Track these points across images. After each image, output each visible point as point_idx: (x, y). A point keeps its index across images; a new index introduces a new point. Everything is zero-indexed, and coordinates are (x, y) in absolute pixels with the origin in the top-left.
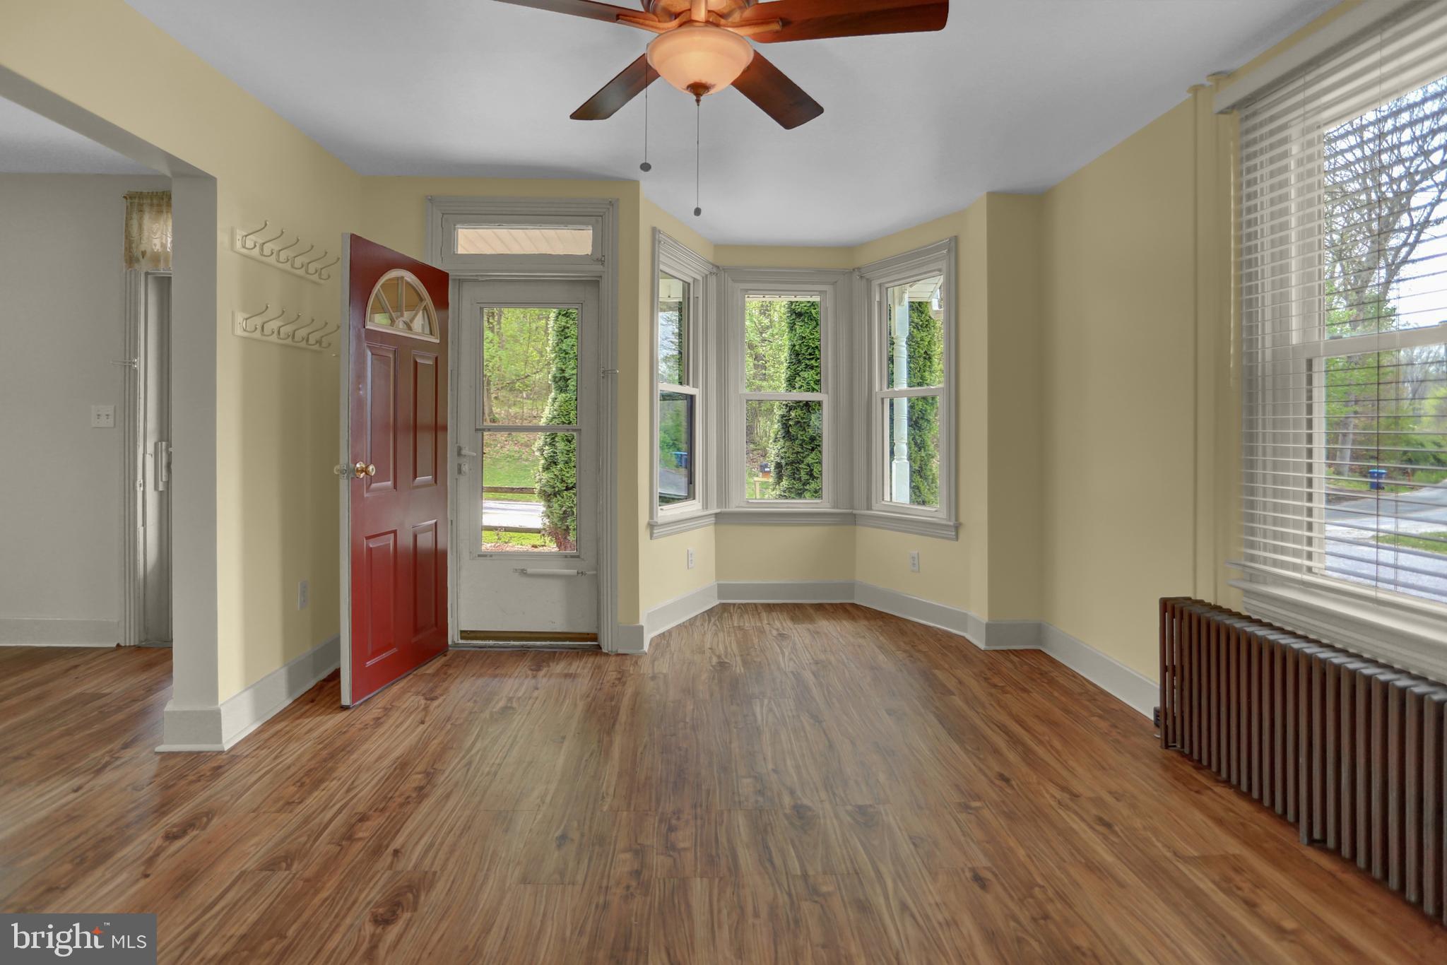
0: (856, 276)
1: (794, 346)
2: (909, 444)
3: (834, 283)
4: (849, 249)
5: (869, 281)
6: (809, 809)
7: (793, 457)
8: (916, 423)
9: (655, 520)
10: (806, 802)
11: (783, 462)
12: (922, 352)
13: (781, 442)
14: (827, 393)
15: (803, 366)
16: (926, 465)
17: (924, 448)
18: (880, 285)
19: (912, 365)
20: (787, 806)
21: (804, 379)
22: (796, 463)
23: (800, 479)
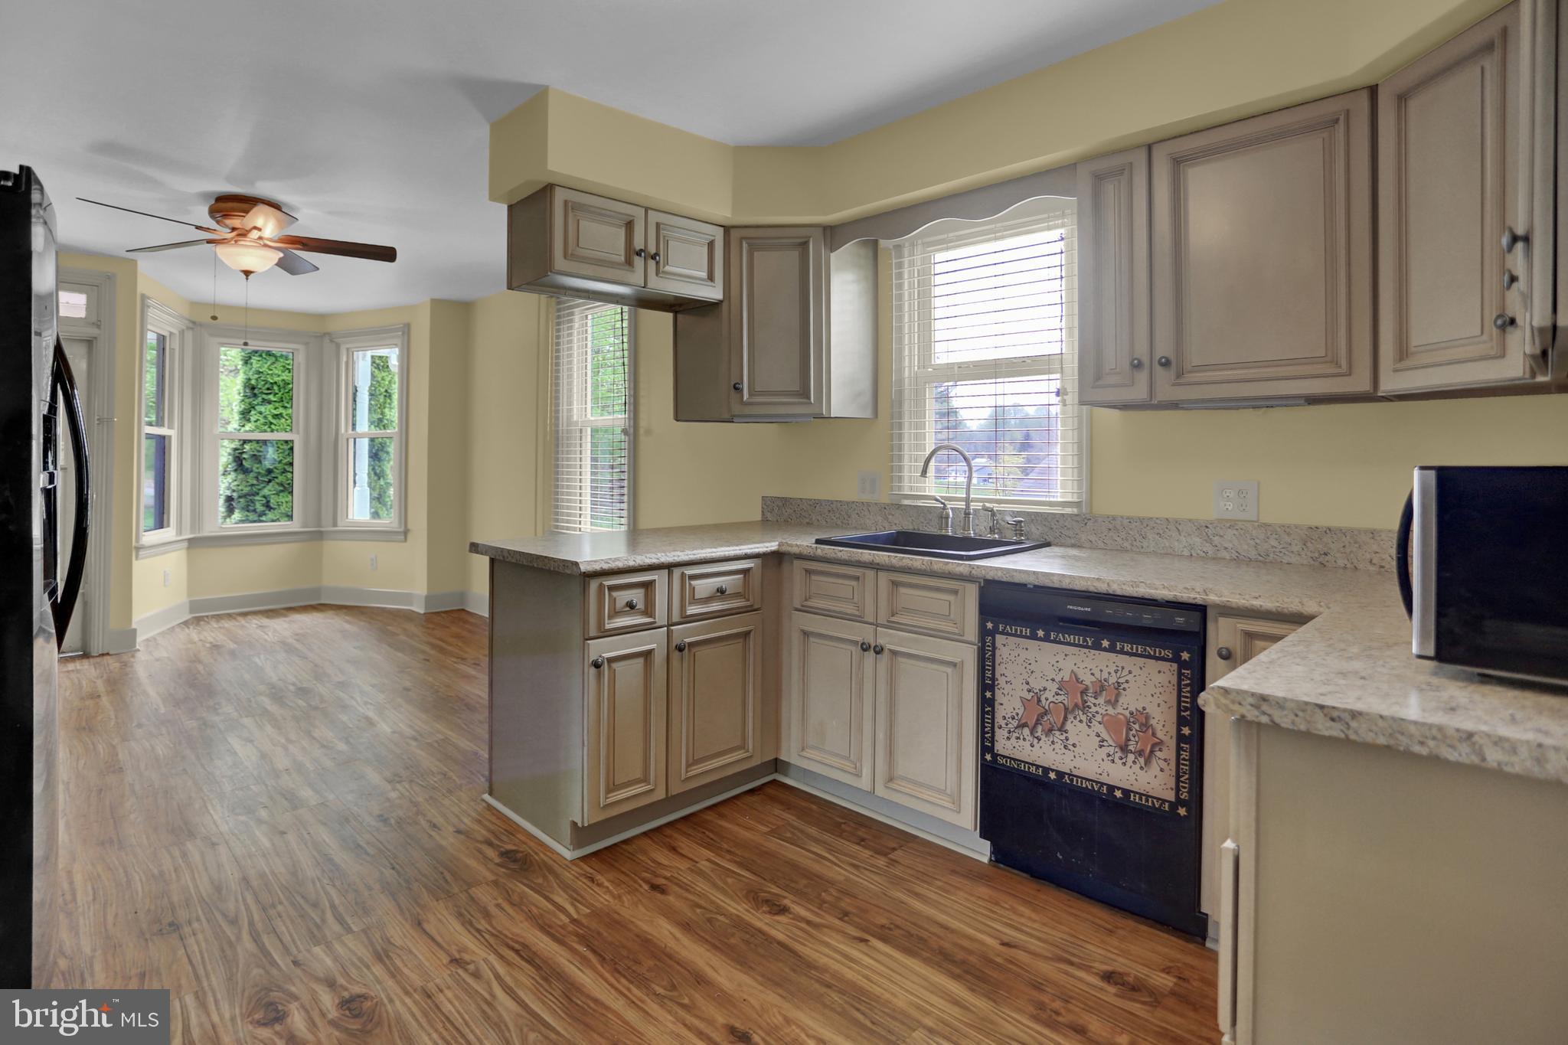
0: (326, 340)
1: (250, 379)
2: (369, 474)
3: (306, 344)
4: (321, 317)
5: (338, 346)
7: (246, 490)
8: (376, 455)
9: (141, 543)
11: (235, 495)
12: (383, 390)
13: (233, 475)
14: (298, 433)
15: (260, 399)
16: (385, 492)
17: (383, 477)
18: (348, 349)
19: (373, 403)
21: (261, 413)
22: (250, 495)
23: (255, 511)
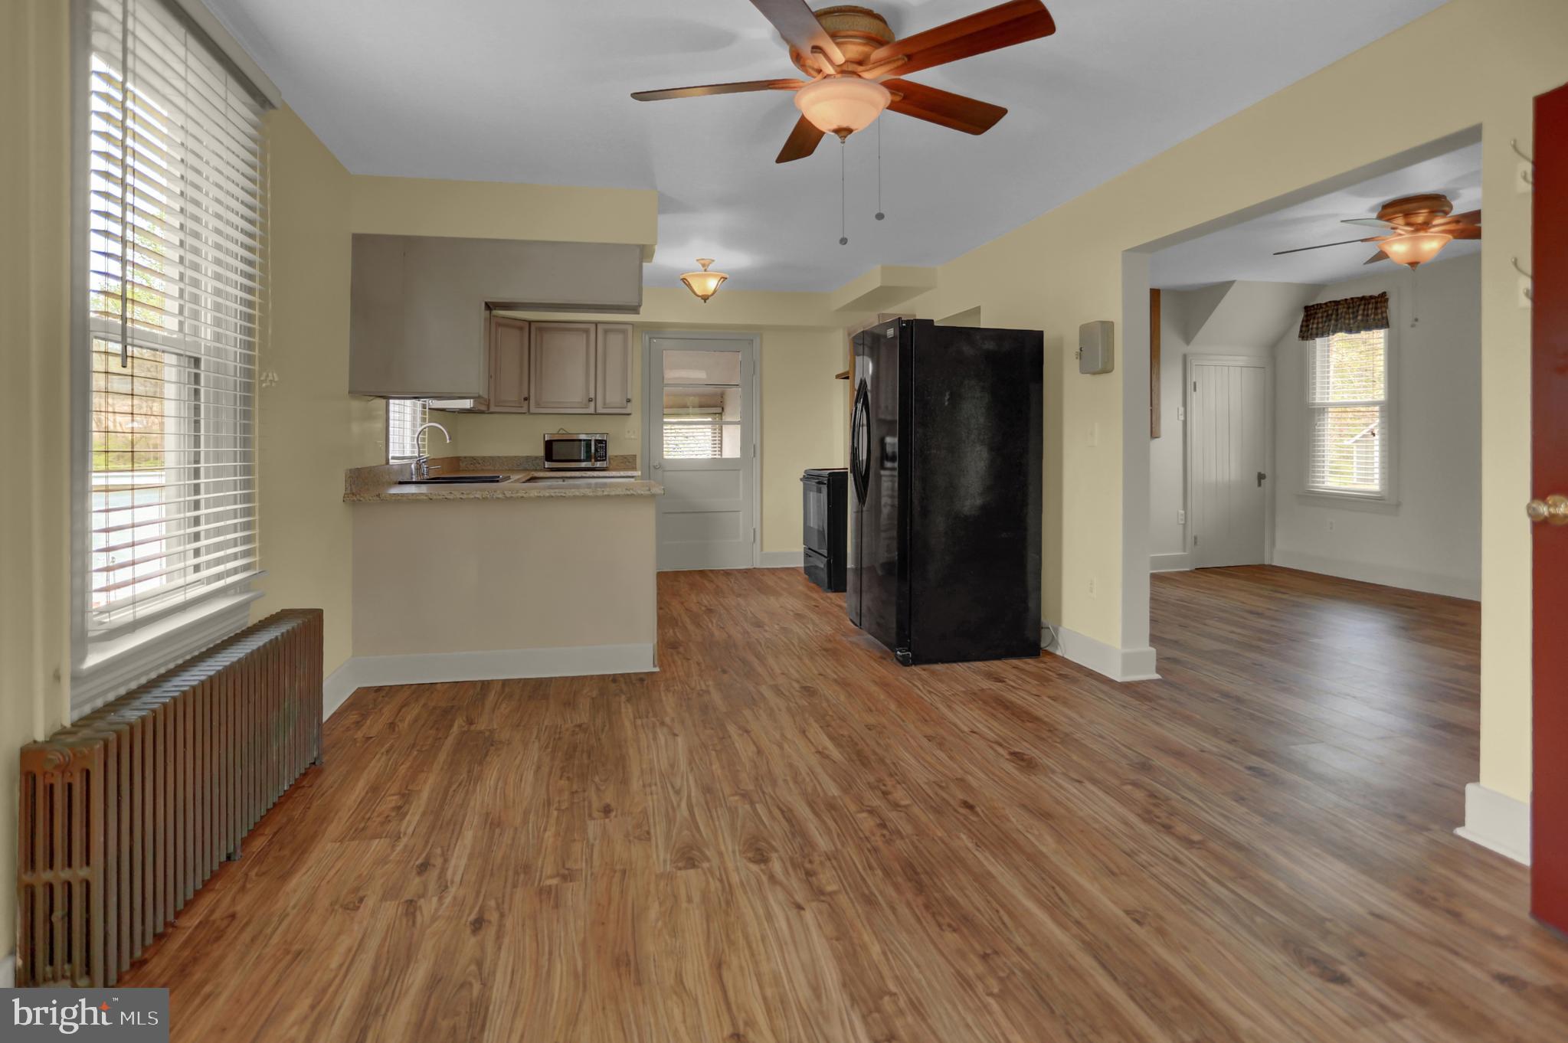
6: (750, 860)
10: (754, 867)
20: (775, 860)
